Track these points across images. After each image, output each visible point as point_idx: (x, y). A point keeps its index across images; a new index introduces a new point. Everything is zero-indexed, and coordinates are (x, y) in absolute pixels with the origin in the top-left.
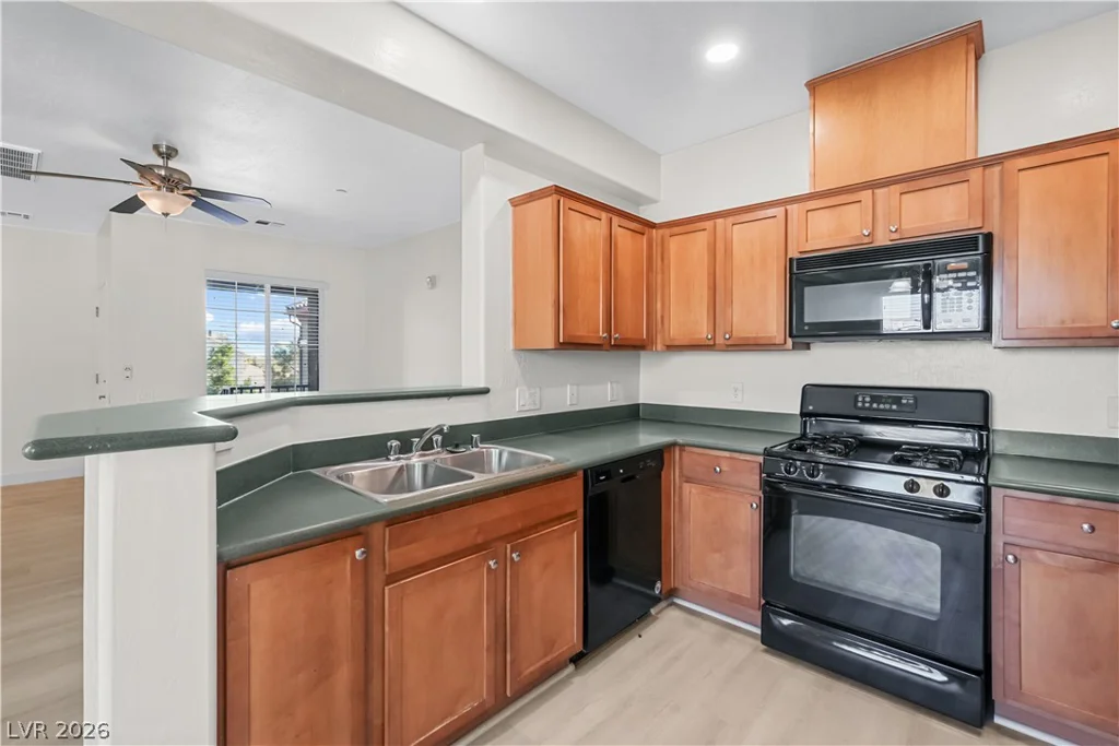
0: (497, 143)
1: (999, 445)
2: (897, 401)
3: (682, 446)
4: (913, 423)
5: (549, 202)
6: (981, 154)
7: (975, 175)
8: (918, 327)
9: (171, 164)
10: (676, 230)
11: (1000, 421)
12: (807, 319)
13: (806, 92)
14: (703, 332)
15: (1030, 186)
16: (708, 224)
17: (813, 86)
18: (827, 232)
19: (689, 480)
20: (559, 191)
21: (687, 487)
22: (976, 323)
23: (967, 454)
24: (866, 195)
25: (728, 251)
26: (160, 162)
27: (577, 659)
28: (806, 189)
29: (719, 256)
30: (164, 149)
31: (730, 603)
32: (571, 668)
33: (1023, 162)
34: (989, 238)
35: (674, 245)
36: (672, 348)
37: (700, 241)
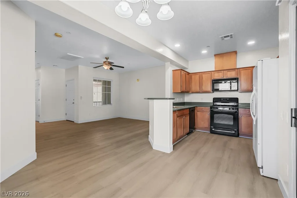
0: (172, 62)
1: (239, 105)
2: (227, 99)
3: (197, 107)
4: (229, 103)
5: (180, 71)
6: (237, 68)
7: (236, 70)
8: (229, 89)
9: (108, 60)
10: (193, 74)
11: (240, 102)
12: (215, 88)
13: (214, 56)
14: (198, 90)
15: (243, 72)
16: (199, 74)
17: (215, 55)
18: (217, 76)
19: (198, 111)
20: (182, 70)
21: (198, 113)
22: (237, 89)
23: (236, 106)
24: (223, 71)
25: (202, 78)
26: (106, 60)
27: (188, 134)
28: (214, 70)
29: (201, 79)
30: (107, 58)
31: (205, 129)
32: (187, 135)
33: (242, 69)
34: (238, 78)
35: (193, 77)
36: (193, 93)
37: (197, 76)
